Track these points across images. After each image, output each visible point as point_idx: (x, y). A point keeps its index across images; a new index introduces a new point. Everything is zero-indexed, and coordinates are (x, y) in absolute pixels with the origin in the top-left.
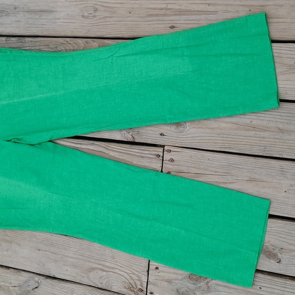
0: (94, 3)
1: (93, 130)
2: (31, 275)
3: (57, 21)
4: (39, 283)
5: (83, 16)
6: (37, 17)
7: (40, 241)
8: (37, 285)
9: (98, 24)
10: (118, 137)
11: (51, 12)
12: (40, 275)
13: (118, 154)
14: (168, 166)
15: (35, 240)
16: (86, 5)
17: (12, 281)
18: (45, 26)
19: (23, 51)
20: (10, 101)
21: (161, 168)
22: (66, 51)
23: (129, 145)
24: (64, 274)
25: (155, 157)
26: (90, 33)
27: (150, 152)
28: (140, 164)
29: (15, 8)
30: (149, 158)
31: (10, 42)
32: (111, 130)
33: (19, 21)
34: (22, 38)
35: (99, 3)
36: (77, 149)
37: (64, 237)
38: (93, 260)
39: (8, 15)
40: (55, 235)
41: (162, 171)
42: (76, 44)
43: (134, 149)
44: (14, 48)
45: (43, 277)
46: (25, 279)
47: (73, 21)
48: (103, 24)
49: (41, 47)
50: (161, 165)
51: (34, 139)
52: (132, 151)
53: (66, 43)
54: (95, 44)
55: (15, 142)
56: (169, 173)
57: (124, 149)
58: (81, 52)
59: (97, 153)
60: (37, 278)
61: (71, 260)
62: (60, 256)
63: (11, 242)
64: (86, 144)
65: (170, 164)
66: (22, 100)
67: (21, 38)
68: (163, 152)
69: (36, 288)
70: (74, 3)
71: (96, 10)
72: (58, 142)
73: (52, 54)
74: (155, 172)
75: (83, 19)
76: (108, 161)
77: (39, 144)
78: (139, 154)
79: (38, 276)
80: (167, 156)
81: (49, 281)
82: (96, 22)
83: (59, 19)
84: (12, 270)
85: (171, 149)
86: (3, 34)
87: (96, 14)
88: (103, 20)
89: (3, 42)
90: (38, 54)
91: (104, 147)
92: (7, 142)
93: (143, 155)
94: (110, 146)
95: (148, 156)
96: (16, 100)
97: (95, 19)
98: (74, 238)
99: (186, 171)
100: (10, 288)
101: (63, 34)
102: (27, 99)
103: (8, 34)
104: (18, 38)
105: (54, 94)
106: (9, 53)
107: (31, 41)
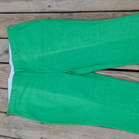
3: (94, 2)
7: (86, 130)
9: (121, 3)
10: (136, 68)
15: (82, 130)
18: (86, 6)
19: (73, 21)
20: (64, 50)
22: (100, 19)
26: (116, 8)
31: (63, 16)
32: (132, 65)
33: (69, 3)
34: (71, 13)
36: (109, 76)
37: (102, 128)
40: (96, 127)
42: (107, 15)
44: (66, 19)
47: (105, 2)
48: (125, 3)
49: (84, 18)
51: (83, 71)
53: (101, 15)
54: (120, 14)
55: (70, 74)
58: (111, 20)
59: (122, 78)
63: (66, 132)
64: (115, 73)
66: (72, 49)
67: (70, 13)
72: (97, 72)
73: (91, 22)
76: (131, 82)
77: (85, 74)
89: (59, 16)
90: (83, 22)
91: (127, 74)
92: (65, 74)
94: (131, 74)
96: (68, 49)
98: (109, 128)
101: (98, 10)
102: (75, 48)
103: (62, 11)
104: (69, 13)
105: (93, 45)
106: (64, 22)
107: (77, 15)
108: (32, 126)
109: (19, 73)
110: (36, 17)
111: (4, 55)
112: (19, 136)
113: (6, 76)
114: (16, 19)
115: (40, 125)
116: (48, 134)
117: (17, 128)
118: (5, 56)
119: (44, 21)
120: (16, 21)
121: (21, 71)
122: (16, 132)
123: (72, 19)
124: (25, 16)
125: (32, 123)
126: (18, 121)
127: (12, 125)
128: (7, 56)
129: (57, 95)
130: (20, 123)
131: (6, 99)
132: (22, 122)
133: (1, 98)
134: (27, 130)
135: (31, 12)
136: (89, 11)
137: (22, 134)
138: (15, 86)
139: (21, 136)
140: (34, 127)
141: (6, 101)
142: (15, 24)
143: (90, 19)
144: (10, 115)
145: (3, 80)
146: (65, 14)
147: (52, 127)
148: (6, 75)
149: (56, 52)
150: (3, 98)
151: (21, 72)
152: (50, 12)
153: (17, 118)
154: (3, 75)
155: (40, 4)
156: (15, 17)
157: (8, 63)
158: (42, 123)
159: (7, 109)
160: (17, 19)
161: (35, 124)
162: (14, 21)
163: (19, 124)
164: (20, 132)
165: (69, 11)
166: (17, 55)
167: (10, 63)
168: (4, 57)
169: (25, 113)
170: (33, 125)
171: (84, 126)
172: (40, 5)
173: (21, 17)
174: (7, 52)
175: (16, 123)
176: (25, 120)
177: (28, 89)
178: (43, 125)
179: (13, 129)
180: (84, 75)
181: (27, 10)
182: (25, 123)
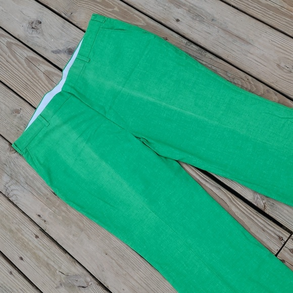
1: (228, 176)
2: (85, 272)
3: (249, 55)
4: (88, 284)
5: (278, 65)
6: (230, 40)
7: (113, 246)
8: (85, 285)
9: (289, 81)
10: (249, 196)
11: (248, 43)
12: (94, 277)
13: (239, 212)
14: (285, 254)
15: (107, 242)
16: (287, 57)
17: (63, 267)
18: (233, 53)
19: (199, 64)
20: (158, 102)
21: (277, 252)
22: (242, 87)
23: (256, 211)
24: (118, 292)
25: (278, 238)
26: (276, 84)
27: (274, 231)
28: (257, 235)
29: (213, 20)
30: (270, 235)
31: (190, 47)
32: (246, 187)
33: (210, 34)
34: (204, 51)
36: (200, 184)
37: (139, 257)
39: (202, 21)
40: (131, 250)
41: (276, 255)
42: (256, 86)
43: (260, 218)
44: (190, 55)
45: (95, 282)
46: (77, 272)
47: (265, 64)
49: (218, 70)
50: (279, 250)
51: (164, 151)
52: (256, 219)
53: (246, 80)
54: (276, 97)
55: (143, 142)
56: (283, 261)
57: (249, 211)
58: (256, 97)
59: (218, 199)
60: (89, 278)
61: (133, 282)
62: (125, 273)
63: (82, 230)
64: (212, 185)
65: (289, 254)
66: (170, 106)
67: (202, 50)
68: (289, 238)
69: (83, 287)
70: (276, 48)
72: (185, 166)
73: (224, 81)
74: (269, 252)
75: (276, 67)
76: (226, 213)
77: (166, 158)
78: (262, 226)
79: (91, 277)
80: (290, 244)
81: (100, 288)
82: (289, 78)
83: (251, 54)
84: (69, 257)
86: (187, 36)
89: (182, 44)
90: (213, 75)
91: (228, 197)
92: (135, 139)
93: (266, 229)
94: (236, 200)
95: (270, 232)
96: (164, 104)
97: (289, 74)
98: (148, 264)
100: (57, 272)
101: (248, 70)
102: (176, 108)
103: (191, 39)
104: (200, 49)
105: (207, 120)
106: (184, 58)
107: (211, 59)
108: (37, 189)
109: (68, 95)
110: (148, 24)
111: (64, 54)
112: (8, 191)
113: (47, 88)
114: (116, 9)
115: (50, 195)
116: (52, 216)
117: (12, 178)
118: (63, 56)
119: (155, 37)
120: (113, 12)
121: (73, 93)
122: (7, 183)
123: (200, 61)
124: (132, 14)
125: (39, 185)
126: (21, 169)
127: (8, 169)
128: (66, 58)
129: (104, 163)
130: (22, 173)
131: (24, 123)
132: (26, 173)
133: (18, 118)
134: (25, 190)
135: (144, 11)
136: (233, 63)
137: (15, 192)
138: (49, 111)
139: (11, 195)
140: (39, 192)
141: (22, 127)
142: (110, 16)
143: (226, 77)
144: (14, 151)
145: (38, 92)
146: (194, 46)
147: (64, 209)
148: (47, 86)
149: (143, 96)
150: (21, 119)
151: (72, 96)
152: (173, 29)
153: (22, 162)
154: (43, 84)
155: (166, 7)
156: (116, 5)
157: (61, 70)
158: (54, 193)
159: (16, 139)
160: (118, 10)
161: (43, 189)
162: (111, 10)
163: (20, 173)
164: (13, 187)
165: (202, 46)
166: (82, 65)
167: (64, 71)
168: (62, 58)
169: (39, 162)
170: (39, 189)
171: (114, 238)
172: (165, 9)
173: (125, 12)
174: (71, 52)
175: (16, 170)
176: (32, 172)
177: (65, 128)
178: (53, 198)
179: (6, 175)
180: (163, 158)
181: (140, 7)
182: (30, 177)
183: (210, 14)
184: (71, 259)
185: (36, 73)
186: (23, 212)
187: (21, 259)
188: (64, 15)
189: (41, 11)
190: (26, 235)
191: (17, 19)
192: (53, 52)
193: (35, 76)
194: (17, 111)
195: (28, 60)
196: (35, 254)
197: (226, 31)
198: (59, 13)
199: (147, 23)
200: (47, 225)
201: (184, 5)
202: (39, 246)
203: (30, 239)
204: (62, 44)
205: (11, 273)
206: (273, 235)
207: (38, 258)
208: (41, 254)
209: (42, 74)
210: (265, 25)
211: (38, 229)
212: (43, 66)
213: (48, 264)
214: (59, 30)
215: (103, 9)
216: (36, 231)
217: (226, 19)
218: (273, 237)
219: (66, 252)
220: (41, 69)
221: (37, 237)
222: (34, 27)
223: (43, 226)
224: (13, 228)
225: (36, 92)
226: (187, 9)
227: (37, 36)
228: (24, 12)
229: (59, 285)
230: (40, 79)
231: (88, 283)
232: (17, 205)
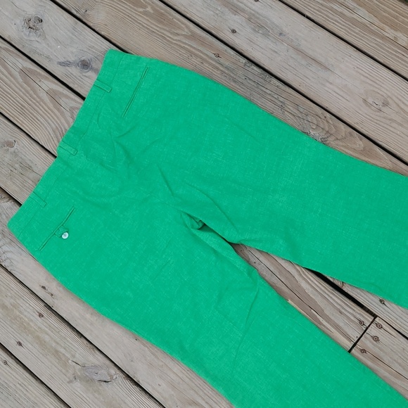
0: (389, 94)
2: (108, 362)
4: (112, 378)
5: (365, 101)
6: (304, 62)
8: (108, 379)
11: (326, 68)
12: (119, 369)
13: (311, 289)
14: (366, 342)
16: (376, 90)
17: (77, 355)
21: (356, 340)
23: (332, 288)
24: (153, 388)
25: (357, 322)
27: (354, 313)
28: (332, 318)
29: (281, 34)
30: (348, 318)
35: (394, 98)
38: (201, 393)
39: (266, 35)
43: (337, 297)
45: (121, 374)
46: (97, 363)
50: (359, 337)
52: (331, 298)
56: (364, 351)
57: (323, 288)
60: (113, 371)
61: (172, 375)
62: (161, 363)
65: (370, 342)
68: (372, 322)
69: (105, 381)
70: (362, 77)
71: (386, 104)
75: (362, 103)
78: (339, 307)
79: (116, 369)
80: (373, 331)
81: (128, 383)
82: (378, 118)
83: (331, 83)
84: (85, 342)
85: (384, 326)
86: (246, 54)
87: (383, 109)
88: (388, 122)
93: (343, 311)
95: (349, 315)
97: (378, 114)
99: (387, 362)
100: (70, 361)
183: (277, 26)
184: (89, 345)
185: (35, 92)
186: (21, 282)
187: (20, 344)
188: (75, 13)
189: (42, 4)
190: (26, 313)
191: (7, 14)
192: (60, 64)
193: (35, 96)
194: (10, 144)
195: (23, 72)
196: (38, 338)
197: (298, 50)
198: (68, 8)
199: (191, 32)
200: (55, 301)
201: (243, 11)
202: (43, 327)
203: (32, 318)
204: (72, 53)
205: (5, 363)
206: (352, 318)
207: (42, 344)
208: (47, 338)
209: (45, 94)
210: (349, 46)
211: (43, 305)
212: (46, 82)
213: (57, 351)
214: (68, 33)
215: (131, 7)
216: (40, 307)
217: (299, 34)
218: (352, 321)
219: (81, 335)
220: (43, 86)
221: (41, 315)
222: (31, 26)
223: (49, 301)
224: (7, 304)
225: (37, 119)
226: (247, 16)
227: (37, 39)
228: (17, 4)
229: (72, 378)
230: (42, 101)
231: (111, 376)
232: (13, 272)
